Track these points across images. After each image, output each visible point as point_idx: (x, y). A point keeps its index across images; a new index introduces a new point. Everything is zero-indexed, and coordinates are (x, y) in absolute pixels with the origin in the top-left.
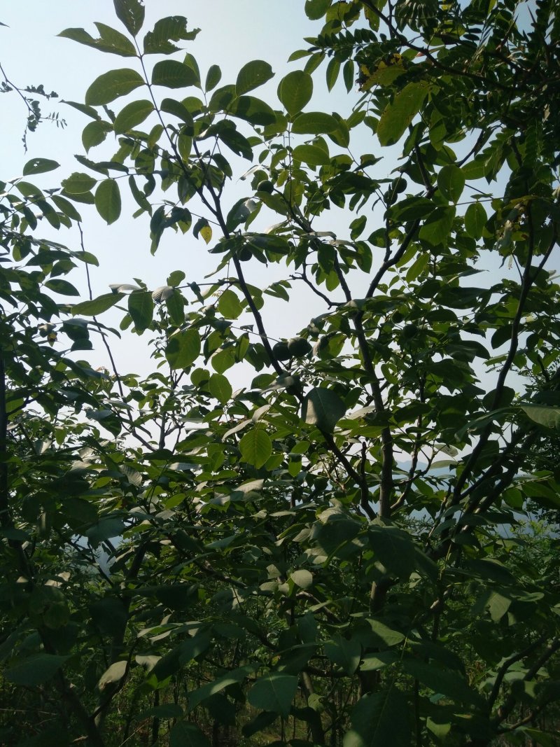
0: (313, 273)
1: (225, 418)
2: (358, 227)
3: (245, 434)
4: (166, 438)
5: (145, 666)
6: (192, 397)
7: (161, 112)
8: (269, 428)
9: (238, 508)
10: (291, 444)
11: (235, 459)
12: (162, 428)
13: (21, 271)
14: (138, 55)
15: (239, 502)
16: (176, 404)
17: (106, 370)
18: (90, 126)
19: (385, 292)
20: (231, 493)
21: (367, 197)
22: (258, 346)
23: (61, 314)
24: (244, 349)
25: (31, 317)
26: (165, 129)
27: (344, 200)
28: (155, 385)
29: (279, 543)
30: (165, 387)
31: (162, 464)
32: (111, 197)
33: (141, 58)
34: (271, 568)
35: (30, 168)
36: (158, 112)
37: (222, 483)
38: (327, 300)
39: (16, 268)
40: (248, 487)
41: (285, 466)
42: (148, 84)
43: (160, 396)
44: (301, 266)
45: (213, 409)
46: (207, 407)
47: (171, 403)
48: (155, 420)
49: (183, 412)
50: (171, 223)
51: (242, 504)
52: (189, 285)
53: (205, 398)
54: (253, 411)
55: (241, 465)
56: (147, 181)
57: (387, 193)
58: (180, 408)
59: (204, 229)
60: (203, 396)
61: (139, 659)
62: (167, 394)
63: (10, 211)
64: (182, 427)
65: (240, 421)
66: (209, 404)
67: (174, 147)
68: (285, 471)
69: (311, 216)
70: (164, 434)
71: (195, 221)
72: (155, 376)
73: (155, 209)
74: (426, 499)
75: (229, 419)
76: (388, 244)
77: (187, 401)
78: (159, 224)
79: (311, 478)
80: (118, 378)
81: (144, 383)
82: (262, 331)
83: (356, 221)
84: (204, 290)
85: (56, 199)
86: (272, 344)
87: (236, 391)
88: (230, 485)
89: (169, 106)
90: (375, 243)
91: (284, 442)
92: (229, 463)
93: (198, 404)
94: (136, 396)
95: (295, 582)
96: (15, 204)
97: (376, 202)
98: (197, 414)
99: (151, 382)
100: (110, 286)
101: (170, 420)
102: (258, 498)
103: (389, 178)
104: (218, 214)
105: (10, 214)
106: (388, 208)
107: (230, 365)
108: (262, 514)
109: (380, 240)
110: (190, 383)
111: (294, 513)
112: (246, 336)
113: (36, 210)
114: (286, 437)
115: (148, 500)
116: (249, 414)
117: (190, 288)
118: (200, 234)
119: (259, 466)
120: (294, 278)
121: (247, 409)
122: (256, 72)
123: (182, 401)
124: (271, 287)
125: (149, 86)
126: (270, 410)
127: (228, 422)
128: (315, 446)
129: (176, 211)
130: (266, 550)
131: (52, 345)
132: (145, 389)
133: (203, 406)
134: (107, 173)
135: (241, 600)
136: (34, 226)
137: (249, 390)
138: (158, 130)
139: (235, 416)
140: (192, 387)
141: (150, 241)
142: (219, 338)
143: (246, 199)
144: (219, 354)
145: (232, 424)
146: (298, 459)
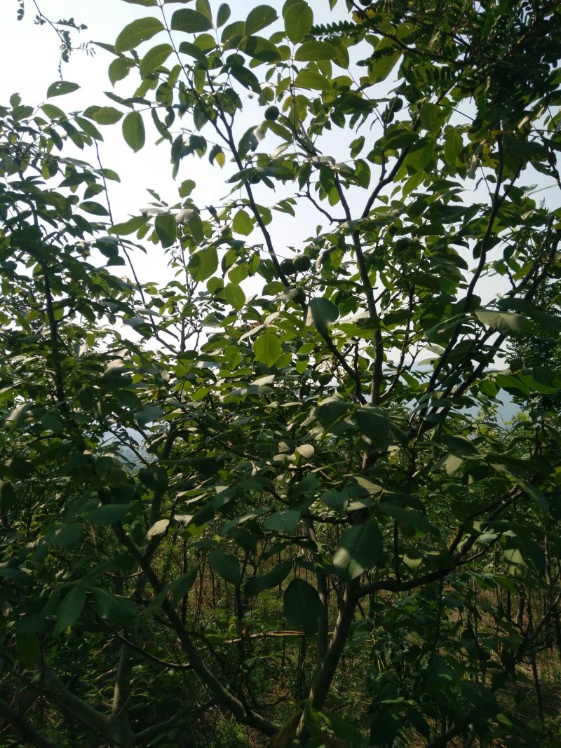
0: (316, 189)
1: (239, 323)
2: (357, 146)
3: (258, 337)
4: (187, 342)
5: (183, 523)
6: (208, 303)
7: (180, 54)
8: (279, 331)
9: (254, 400)
10: (299, 345)
11: (249, 359)
12: (183, 333)
13: (55, 193)
14: (159, 4)
15: (253, 394)
16: (193, 311)
17: (128, 280)
18: (115, 62)
19: (386, 202)
20: (248, 387)
21: (366, 116)
22: (267, 261)
23: (94, 232)
24: (255, 264)
25: (67, 234)
26: (183, 68)
27: (344, 121)
28: (173, 293)
29: (289, 428)
30: (183, 294)
31: (189, 363)
32: (136, 127)
33: (161, 7)
34: (282, 444)
35: (54, 90)
36: (177, 53)
37: (239, 379)
38: (329, 216)
39: (51, 190)
40: (261, 382)
41: (294, 365)
42: (168, 30)
43: (178, 303)
44: (306, 185)
45: (228, 314)
46: (222, 313)
47: (189, 310)
48: (175, 325)
49: (200, 318)
50: (189, 150)
51: (256, 397)
52: (207, 208)
53: (220, 305)
54: (265, 316)
55: (255, 363)
56: (167, 113)
57: (384, 114)
58: (198, 314)
59: (218, 155)
60: (218, 303)
61: (177, 518)
62: (185, 301)
63: (38, 133)
64: (200, 331)
65: (254, 326)
66: (224, 310)
67: (191, 83)
68: (294, 369)
69: (314, 136)
70: (184, 338)
71: (209, 148)
72: (173, 284)
73: (175, 137)
74: (413, 391)
75: (243, 323)
76: (384, 161)
77: (204, 307)
78: (179, 151)
79: (316, 376)
80: (139, 287)
81: (163, 291)
82: (271, 249)
83: (355, 142)
84: (219, 212)
85: (78, 120)
86: (280, 261)
87: (249, 298)
88: (246, 381)
89: (185, 48)
90: (373, 161)
91: (293, 345)
92: (245, 363)
93: (213, 310)
94: (157, 302)
95: (301, 453)
96: (43, 127)
97: (374, 122)
98: (214, 319)
99: (170, 289)
100: (141, 210)
101: (189, 325)
102: (270, 392)
103: (386, 98)
104: (231, 143)
105: (38, 136)
106: (385, 127)
107: (244, 278)
108: (274, 404)
109: (378, 158)
110: (205, 290)
111: (301, 404)
112: (257, 253)
113: (61, 131)
114: (294, 340)
115: (179, 393)
116: (261, 319)
117: (207, 211)
118: (215, 161)
119: (270, 365)
120: (299, 196)
121: (258, 314)
122: (263, 15)
123: (199, 307)
124: (279, 204)
125: (169, 31)
126: (280, 316)
127: (243, 326)
128: (320, 347)
129: (193, 138)
130: (278, 433)
131: (85, 260)
132: (164, 297)
133: (218, 312)
134: (132, 107)
135: (259, 469)
136: (60, 146)
137: (260, 297)
138: (177, 69)
139: (248, 321)
140: (207, 293)
141: (172, 166)
142: (234, 255)
143: (255, 127)
144: (235, 269)
145: (245, 329)
146: (306, 358)
